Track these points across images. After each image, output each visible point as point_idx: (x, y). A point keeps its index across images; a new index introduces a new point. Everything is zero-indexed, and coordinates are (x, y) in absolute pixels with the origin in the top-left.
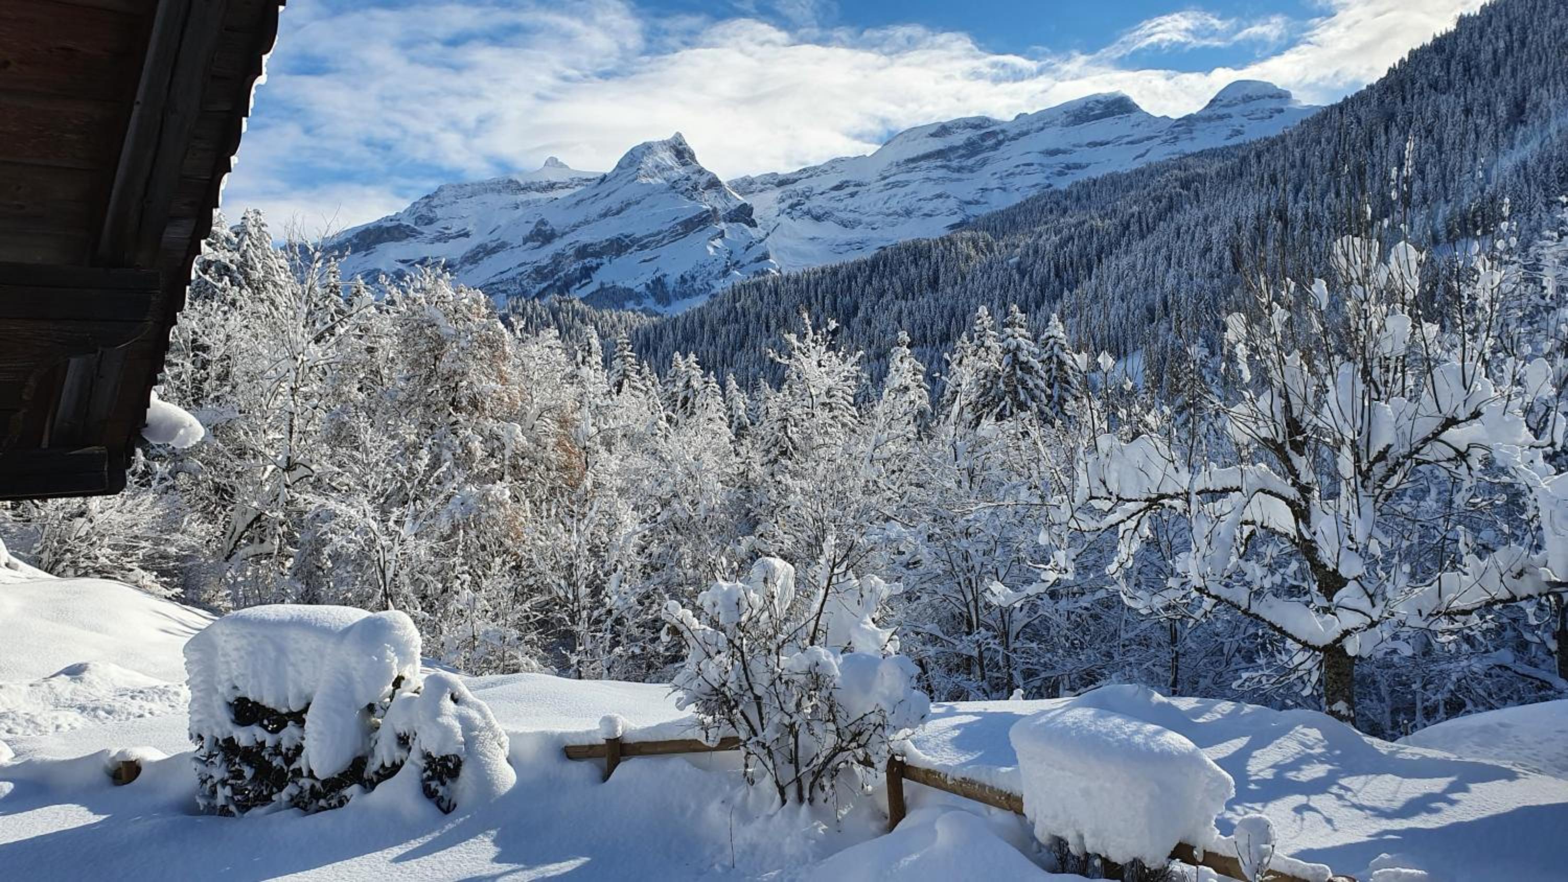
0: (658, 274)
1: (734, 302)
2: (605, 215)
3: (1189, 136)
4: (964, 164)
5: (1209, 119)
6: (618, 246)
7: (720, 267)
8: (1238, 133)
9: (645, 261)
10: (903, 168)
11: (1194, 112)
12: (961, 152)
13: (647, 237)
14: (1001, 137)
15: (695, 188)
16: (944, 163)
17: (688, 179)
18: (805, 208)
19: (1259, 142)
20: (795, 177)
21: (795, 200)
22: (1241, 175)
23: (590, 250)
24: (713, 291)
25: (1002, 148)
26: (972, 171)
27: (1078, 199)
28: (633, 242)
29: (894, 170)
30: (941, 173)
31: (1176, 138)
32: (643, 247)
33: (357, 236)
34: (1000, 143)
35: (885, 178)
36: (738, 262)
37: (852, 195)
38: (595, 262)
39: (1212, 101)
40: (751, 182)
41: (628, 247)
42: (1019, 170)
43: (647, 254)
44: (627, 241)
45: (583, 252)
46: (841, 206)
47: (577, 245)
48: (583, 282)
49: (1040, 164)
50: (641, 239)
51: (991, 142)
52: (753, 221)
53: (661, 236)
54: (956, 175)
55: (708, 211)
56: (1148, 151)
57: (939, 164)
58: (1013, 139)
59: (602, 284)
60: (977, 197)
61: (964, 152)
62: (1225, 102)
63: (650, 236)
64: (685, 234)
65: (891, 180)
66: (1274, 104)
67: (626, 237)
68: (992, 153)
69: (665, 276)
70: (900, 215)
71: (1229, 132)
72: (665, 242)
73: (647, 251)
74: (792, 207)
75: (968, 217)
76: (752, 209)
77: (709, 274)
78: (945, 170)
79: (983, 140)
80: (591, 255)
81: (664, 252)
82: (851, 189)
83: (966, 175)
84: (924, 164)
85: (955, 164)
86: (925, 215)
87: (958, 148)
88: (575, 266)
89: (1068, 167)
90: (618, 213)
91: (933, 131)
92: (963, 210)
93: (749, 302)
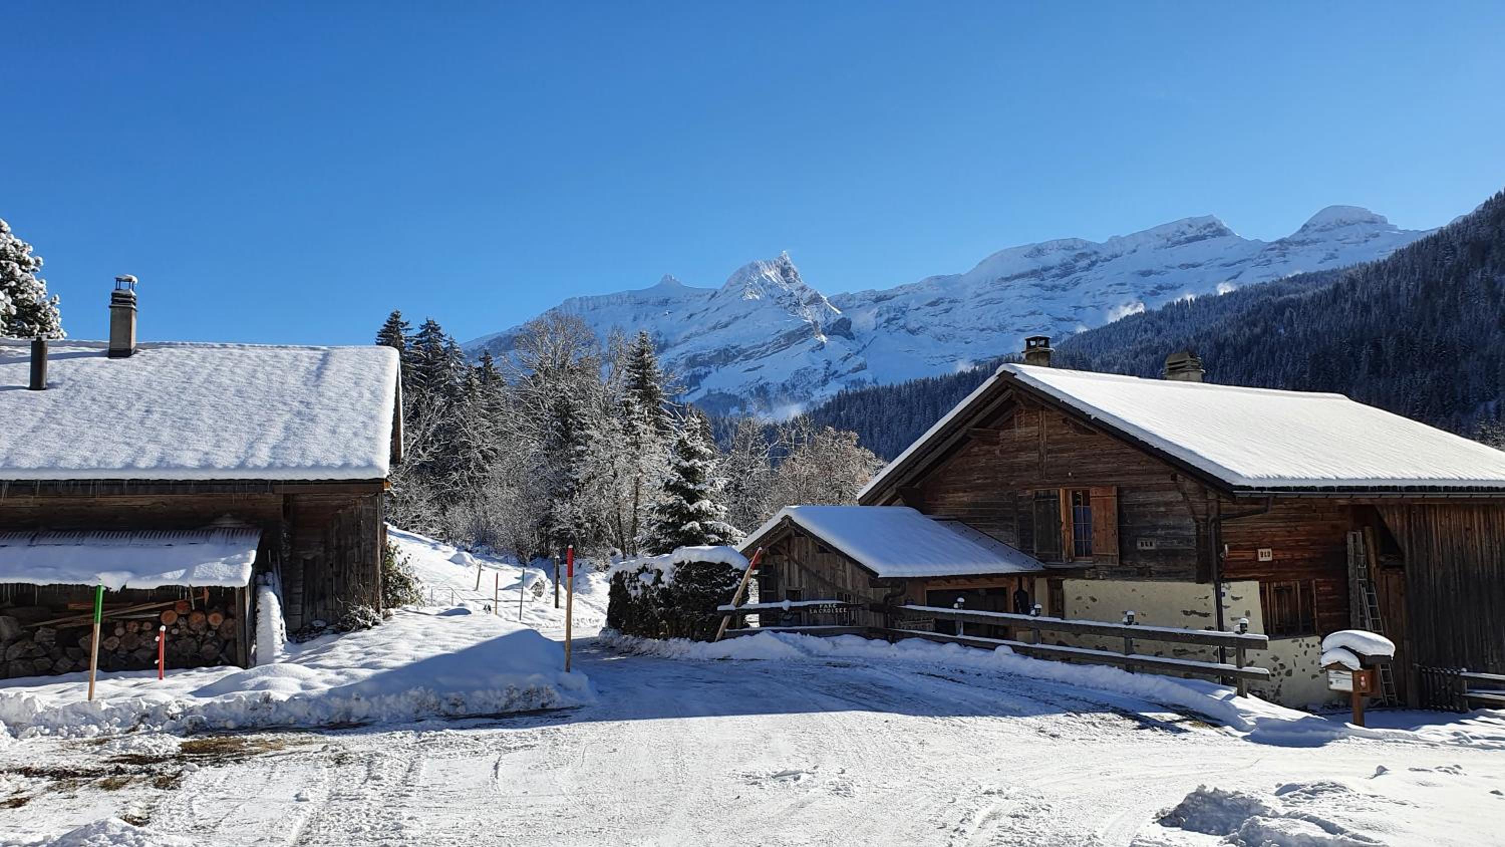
0: (761, 382)
1: (840, 411)
2: (714, 328)
3: (1283, 259)
4: (1057, 283)
5: (1303, 243)
6: (726, 356)
7: (820, 377)
8: (1332, 257)
9: (749, 370)
10: (998, 287)
11: (1287, 237)
12: (1053, 272)
13: (751, 348)
14: (1094, 258)
15: (798, 304)
16: (1038, 282)
17: (791, 295)
18: (901, 322)
19: (1353, 267)
20: (892, 294)
21: (892, 315)
22: (1335, 301)
23: (699, 359)
24: (813, 399)
25: (1095, 268)
26: (1064, 290)
27: (1172, 321)
28: (739, 353)
29: (988, 288)
30: (1035, 291)
31: (1269, 261)
32: (748, 358)
33: (489, 343)
34: (1093, 263)
35: (979, 295)
36: (836, 372)
37: (947, 311)
38: (703, 370)
39: (1306, 226)
40: (852, 298)
41: (735, 357)
42: (1110, 290)
43: (752, 363)
44: (733, 351)
45: (692, 362)
46: (936, 320)
47: (689, 354)
48: (693, 388)
49: (1132, 284)
50: (746, 350)
51: (1084, 263)
52: (851, 334)
53: (764, 348)
54: (1048, 294)
55: (809, 324)
56: (1241, 273)
57: (1033, 283)
58: (1106, 260)
59: (709, 391)
60: (1071, 314)
61: (1058, 272)
62: (1318, 227)
63: (754, 347)
64: (787, 346)
65: (986, 297)
66: (1370, 229)
67: (733, 348)
68: (1085, 273)
69: (768, 384)
70: (994, 330)
71: (1323, 256)
72: (769, 352)
73: (751, 361)
74: (888, 321)
75: (1062, 333)
76: (850, 323)
77: (809, 383)
78: (1039, 288)
79: (1076, 261)
80: (701, 364)
81: (766, 361)
82: (945, 306)
83: (1058, 293)
84: (1018, 282)
85: (1048, 282)
86: (1018, 330)
87: (1052, 268)
88: (685, 374)
89: (1160, 287)
90: (726, 326)
91: (1027, 252)
92: (1056, 326)
93: (854, 410)
